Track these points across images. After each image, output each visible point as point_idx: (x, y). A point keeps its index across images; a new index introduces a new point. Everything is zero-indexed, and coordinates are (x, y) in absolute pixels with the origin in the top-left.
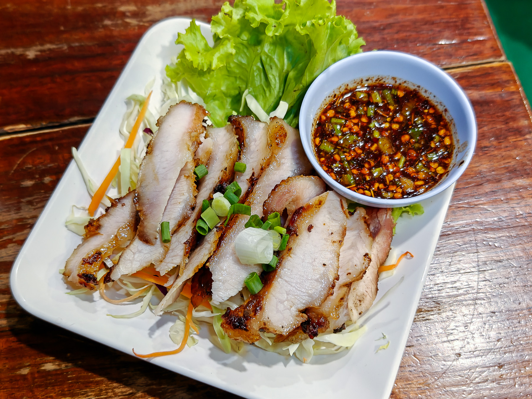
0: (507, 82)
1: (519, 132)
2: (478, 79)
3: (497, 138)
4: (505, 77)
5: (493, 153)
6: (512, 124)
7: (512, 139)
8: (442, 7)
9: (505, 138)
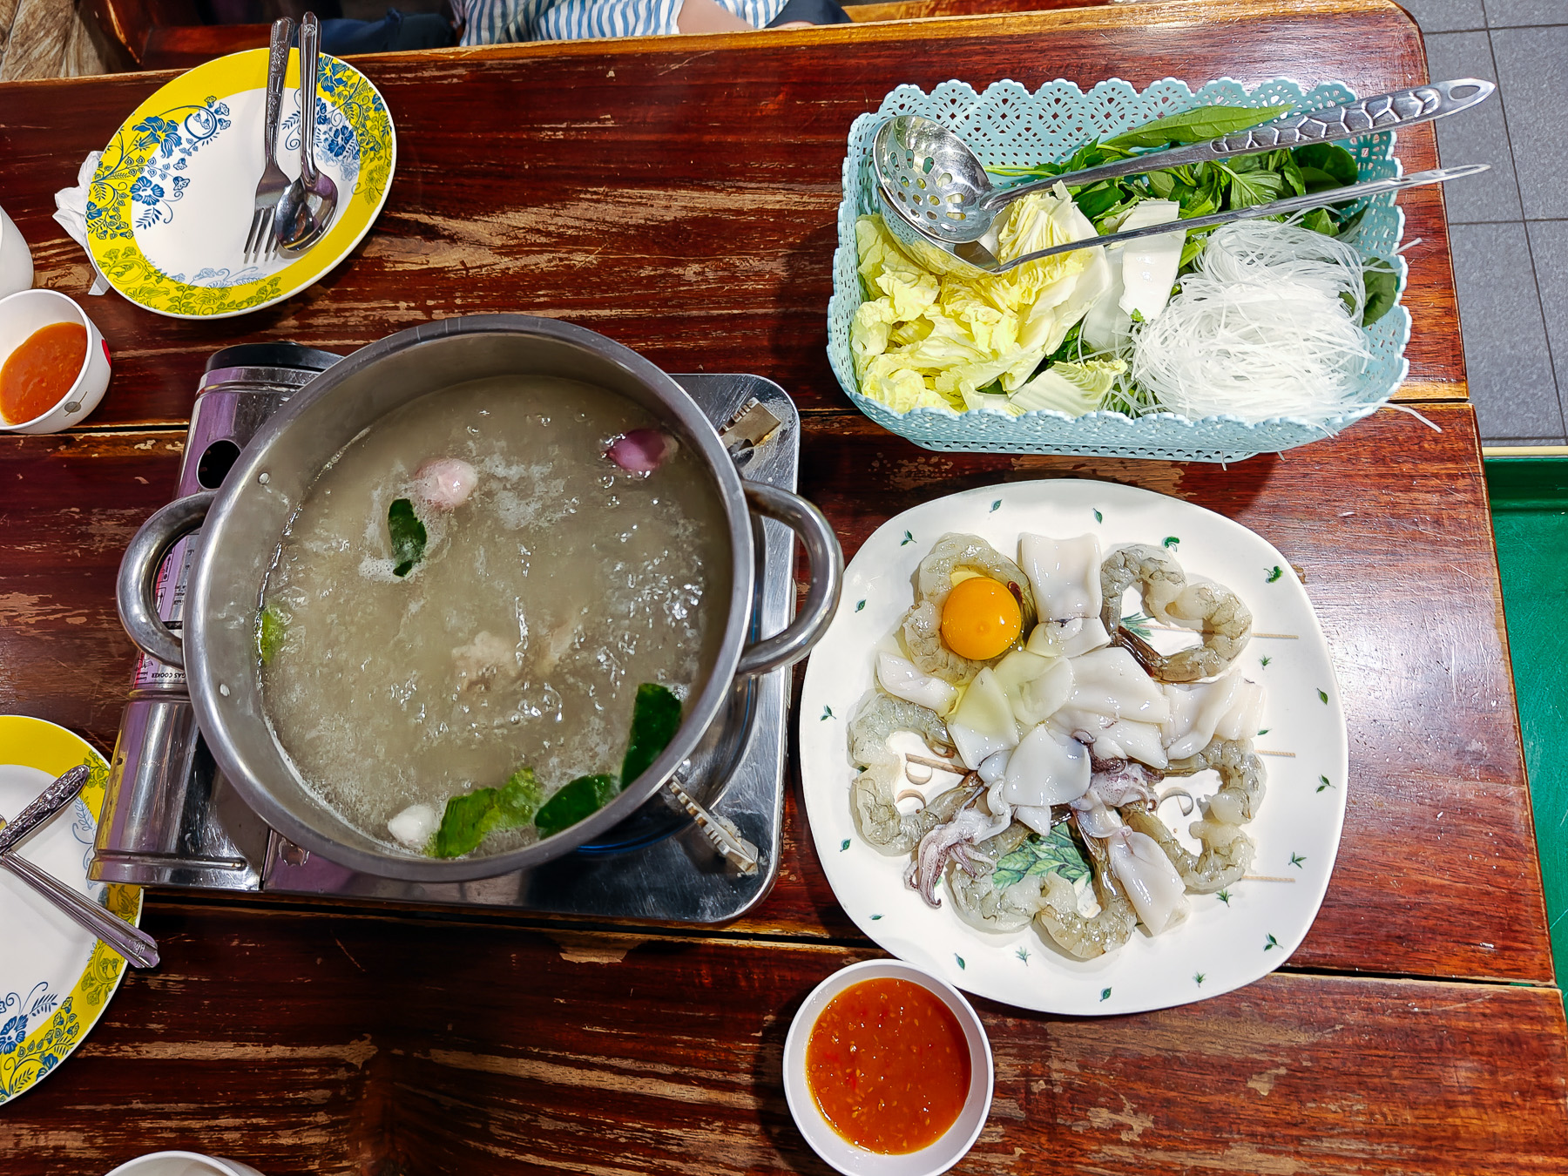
0: (1552, 1019)
1: (1552, 1092)
2: (1515, 1006)
3: (1522, 1094)
4: (1549, 1011)
5: (1513, 1113)
6: (1544, 1080)
7: (1541, 1100)
8: (1488, 893)
9: (1534, 1095)
